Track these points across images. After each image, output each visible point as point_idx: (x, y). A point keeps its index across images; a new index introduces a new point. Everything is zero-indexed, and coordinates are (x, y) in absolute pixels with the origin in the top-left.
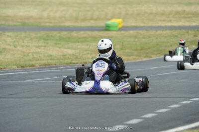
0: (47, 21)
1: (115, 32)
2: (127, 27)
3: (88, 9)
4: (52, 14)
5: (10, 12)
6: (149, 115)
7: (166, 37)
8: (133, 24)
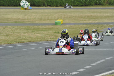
0: (27, 20)
1: (60, 26)
3: (46, 15)
4: (29, 17)
5: (9, 16)
6: (88, 67)
8: (68, 22)
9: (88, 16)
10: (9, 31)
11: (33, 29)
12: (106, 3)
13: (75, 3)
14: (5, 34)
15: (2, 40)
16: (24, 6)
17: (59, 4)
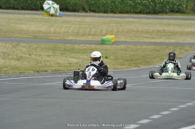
0: (53, 35)
1: (109, 46)
2: (118, 42)
3: (86, 26)
4: (58, 30)
5: (24, 27)
6: (155, 117)
7: (150, 51)
8: (123, 40)
9: (159, 31)
10: (23, 51)
11: (63, 49)
12: (190, 9)
13: (137, 8)
14: (15, 57)
15: (9, 67)
16: (49, 10)
17: (109, 9)
